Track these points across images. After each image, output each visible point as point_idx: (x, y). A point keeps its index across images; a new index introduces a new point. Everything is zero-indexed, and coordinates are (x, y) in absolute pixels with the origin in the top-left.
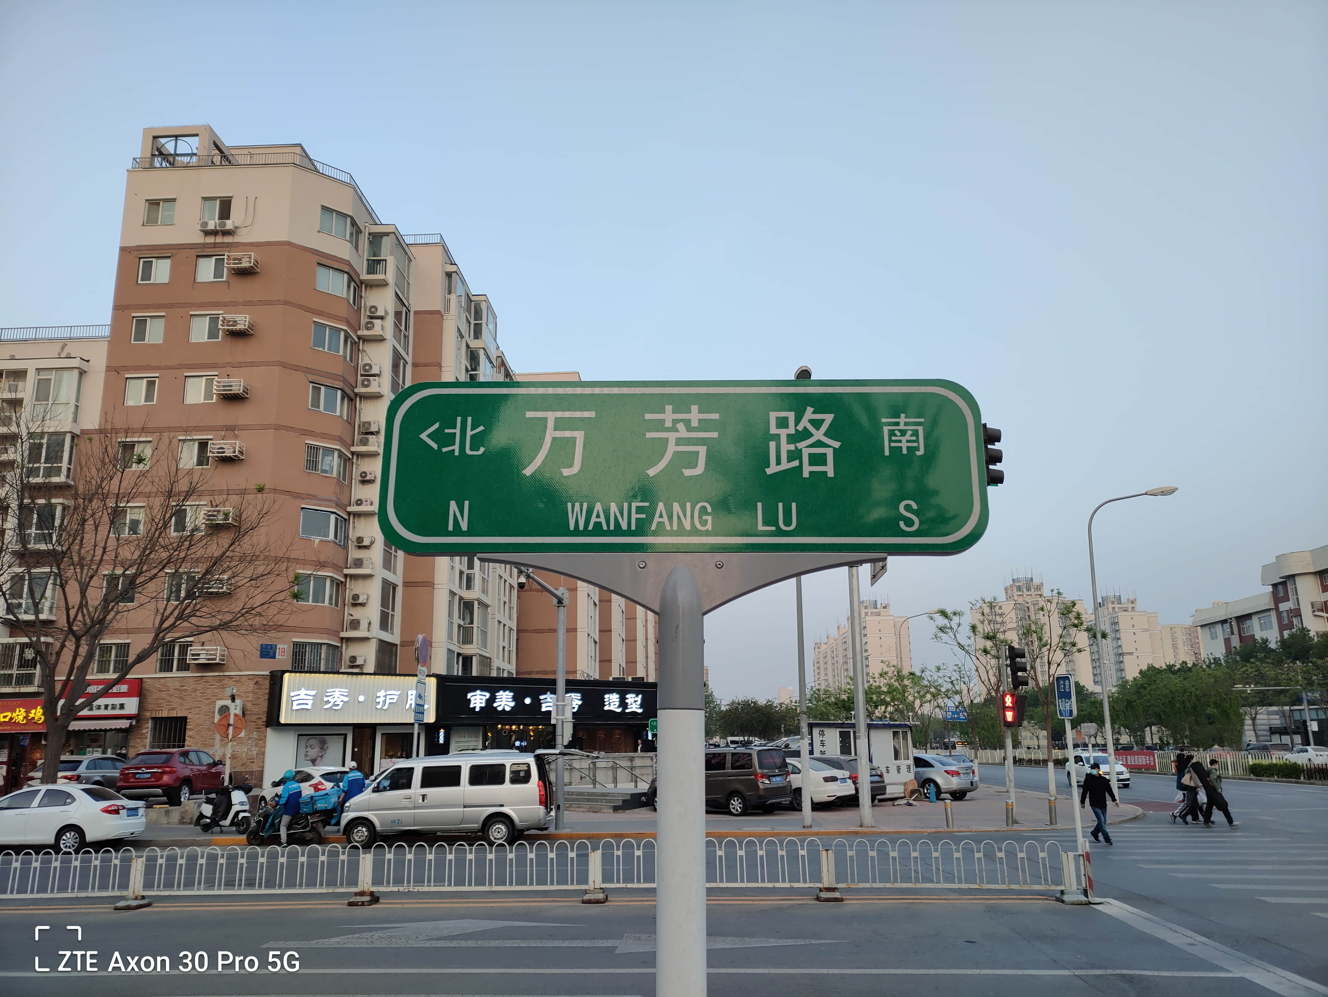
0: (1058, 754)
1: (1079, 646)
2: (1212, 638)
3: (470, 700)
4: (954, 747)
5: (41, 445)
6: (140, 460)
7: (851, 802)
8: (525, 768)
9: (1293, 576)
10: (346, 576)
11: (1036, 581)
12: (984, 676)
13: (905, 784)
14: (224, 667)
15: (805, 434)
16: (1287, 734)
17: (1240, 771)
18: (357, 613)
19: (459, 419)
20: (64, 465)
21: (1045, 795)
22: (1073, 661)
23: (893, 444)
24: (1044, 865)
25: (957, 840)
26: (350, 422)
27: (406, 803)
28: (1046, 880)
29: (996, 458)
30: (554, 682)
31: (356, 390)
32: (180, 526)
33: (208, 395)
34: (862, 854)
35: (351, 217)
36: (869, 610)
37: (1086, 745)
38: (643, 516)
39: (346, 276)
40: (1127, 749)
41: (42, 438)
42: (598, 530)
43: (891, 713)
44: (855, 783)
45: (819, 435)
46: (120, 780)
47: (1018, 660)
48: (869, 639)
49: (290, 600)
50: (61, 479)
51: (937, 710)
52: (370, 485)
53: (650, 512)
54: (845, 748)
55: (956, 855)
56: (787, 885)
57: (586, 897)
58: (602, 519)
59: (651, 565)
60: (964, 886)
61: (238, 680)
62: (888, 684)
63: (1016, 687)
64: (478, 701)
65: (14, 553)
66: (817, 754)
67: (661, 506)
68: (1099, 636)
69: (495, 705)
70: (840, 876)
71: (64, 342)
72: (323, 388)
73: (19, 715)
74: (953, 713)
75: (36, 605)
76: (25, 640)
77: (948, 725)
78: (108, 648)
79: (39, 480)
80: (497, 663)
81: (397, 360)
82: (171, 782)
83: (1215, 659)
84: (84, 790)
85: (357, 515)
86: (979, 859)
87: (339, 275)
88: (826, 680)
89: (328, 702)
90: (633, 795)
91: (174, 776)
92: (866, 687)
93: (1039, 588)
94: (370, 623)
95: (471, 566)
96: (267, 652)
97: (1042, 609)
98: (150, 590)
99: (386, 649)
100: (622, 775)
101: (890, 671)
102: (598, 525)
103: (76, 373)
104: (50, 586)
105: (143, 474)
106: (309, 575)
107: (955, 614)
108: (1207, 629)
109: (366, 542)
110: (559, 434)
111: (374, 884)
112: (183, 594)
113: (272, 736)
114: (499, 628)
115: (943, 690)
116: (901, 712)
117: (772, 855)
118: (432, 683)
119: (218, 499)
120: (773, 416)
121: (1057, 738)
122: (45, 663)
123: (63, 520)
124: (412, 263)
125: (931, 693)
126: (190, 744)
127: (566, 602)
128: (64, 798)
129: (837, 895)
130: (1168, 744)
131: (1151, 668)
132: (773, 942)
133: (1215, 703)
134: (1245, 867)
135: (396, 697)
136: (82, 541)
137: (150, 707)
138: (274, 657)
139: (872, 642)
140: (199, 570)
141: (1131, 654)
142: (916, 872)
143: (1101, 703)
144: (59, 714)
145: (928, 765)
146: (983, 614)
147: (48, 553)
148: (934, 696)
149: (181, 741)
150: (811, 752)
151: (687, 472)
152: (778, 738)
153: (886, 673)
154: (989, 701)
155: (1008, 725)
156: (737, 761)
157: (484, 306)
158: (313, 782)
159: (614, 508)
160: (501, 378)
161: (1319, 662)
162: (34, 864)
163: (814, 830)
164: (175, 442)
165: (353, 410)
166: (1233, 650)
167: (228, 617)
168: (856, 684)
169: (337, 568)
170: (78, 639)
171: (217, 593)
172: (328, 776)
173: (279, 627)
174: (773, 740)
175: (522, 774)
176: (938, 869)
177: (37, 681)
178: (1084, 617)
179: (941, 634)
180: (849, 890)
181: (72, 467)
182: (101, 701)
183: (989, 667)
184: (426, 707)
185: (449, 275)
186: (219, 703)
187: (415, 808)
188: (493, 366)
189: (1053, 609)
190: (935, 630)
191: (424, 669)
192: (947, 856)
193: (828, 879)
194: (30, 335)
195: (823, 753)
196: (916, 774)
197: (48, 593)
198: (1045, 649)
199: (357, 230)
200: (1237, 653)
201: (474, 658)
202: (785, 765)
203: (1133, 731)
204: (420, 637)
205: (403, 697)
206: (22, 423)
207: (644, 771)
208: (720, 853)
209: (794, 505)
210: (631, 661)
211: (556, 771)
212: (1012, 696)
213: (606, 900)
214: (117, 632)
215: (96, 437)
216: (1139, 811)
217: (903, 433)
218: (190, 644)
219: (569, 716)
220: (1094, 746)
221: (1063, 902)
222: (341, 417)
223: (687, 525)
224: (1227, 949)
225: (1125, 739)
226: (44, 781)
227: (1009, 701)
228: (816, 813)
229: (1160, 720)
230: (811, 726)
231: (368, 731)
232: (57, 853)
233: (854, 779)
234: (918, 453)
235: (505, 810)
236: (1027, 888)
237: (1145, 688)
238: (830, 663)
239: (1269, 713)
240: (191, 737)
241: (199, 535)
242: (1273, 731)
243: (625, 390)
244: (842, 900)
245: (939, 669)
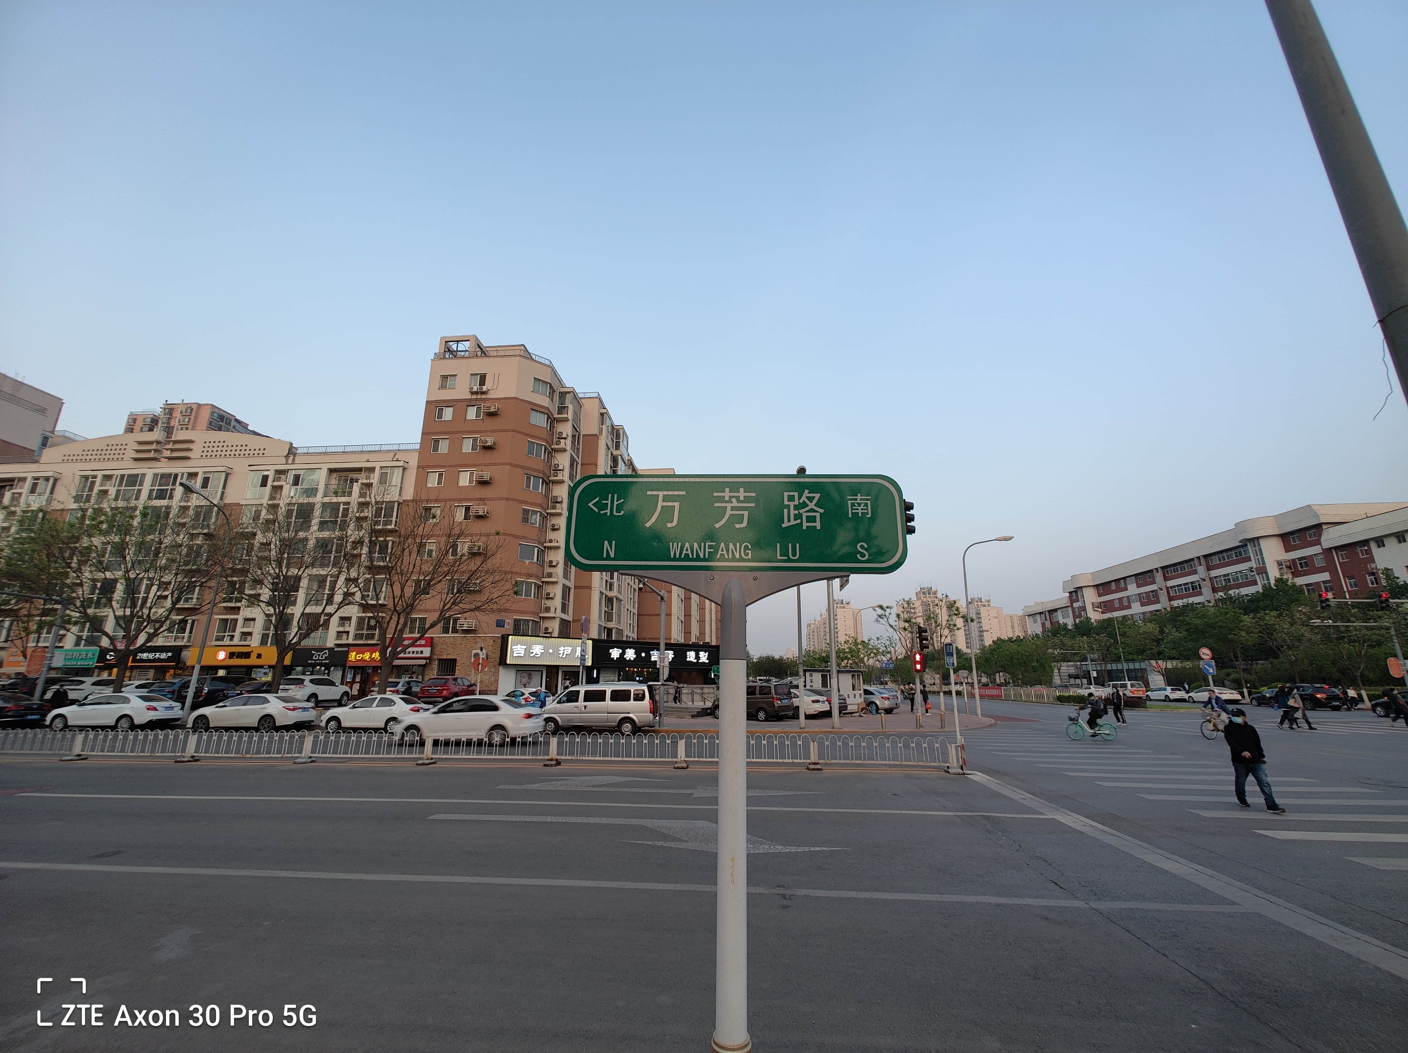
0: (946, 688)
1: (958, 626)
2: (1035, 623)
3: (611, 654)
4: (886, 684)
5: (382, 508)
6: (434, 517)
7: (827, 714)
8: (642, 692)
9: (1081, 587)
10: (543, 582)
11: (934, 589)
12: (904, 643)
13: (858, 704)
14: (477, 632)
15: (804, 505)
16: (1079, 678)
17: (1052, 699)
18: (549, 603)
19: (610, 495)
20: (394, 519)
21: (939, 712)
22: (954, 635)
23: (853, 511)
24: (938, 751)
25: (888, 736)
26: (546, 496)
27: (576, 710)
28: (939, 760)
29: (911, 518)
30: (658, 644)
31: (550, 479)
32: (455, 553)
33: (471, 481)
34: (833, 743)
35: (550, 384)
36: (839, 605)
37: (962, 683)
38: (713, 550)
39: (546, 415)
40: (985, 685)
41: (383, 504)
42: (687, 558)
43: (851, 664)
44: (830, 704)
45: (812, 505)
46: (420, 693)
47: (924, 634)
48: (838, 622)
49: (512, 595)
50: (392, 527)
51: (877, 662)
52: (557, 532)
53: (716, 549)
54: (824, 684)
55: (887, 745)
56: (790, 761)
57: (676, 765)
58: (689, 552)
59: (717, 578)
60: (892, 763)
61: (484, 639)
62: (849, 648)
63: (922, 649)
64: (616, 654)
65: (366, 567)
66: (808, 687)
67: (722, 544)
68: (969, 620)
69: (625, 656)
70: (821, 756)
71: (396, 452)
72: (532, 477)
73: (367, 656)
74: (886, 664)
75: (377, 595)
76: (371, 615)
77: (883, 671)
78: (415, 619)
79: (380, 527)
80: (626, 633)
81: (573, 462)
82: (448, 695)
83: (1036, 634)
84: (400, 698)
85: (550, 548)
86: (901, 747)
87: (542, 415)
88: (814, 645)
89: (533, 653)
90: (702, 709)
91: (449, 691)
92: (837, 648)
93: (935, 593)
94: (556, 609)
95: (612, 578)
96: (500, 624)
97: (937, 605)
98: (438, 588)
99: (564, 623)
100: (697, 697)
101: (850, 640)
102: (687, 555)
103: (401, 469)
104: (385, 585)
105: (436, 524)
106: (523, 581)
107: (887, 607)
108: (1031, 617)
109: (554, 564)
110: (665, 504)
111: (558, 754)
112: (455, 591)
113: (501, 670)
114: (627, 613)
115: (881, 651)
116: (857, 663)
117: (782, 744)
118: (590, 643)
119: (475, 539)
120: (786, 494)
121: (945, 679)
122: (381, 627)
123: (392, 550)
124: (582, 408)
125: (874, 653)
126: (458, 674)
127: (665, 599)
128: (390, 703)
129: (819, 767)
130: (1009, 683)
131: (999, 639)
132: (782, 793)
133: (1037, 660)
134: (1055, 755)
135: (570, 651)
136: (402, 561)
137: (437, 653)
138: (504, 627)
139: (840, 623)
140: (465, 577)
141: (988, 631)
142: (864, 754)
143: (971, 659)
144: (388, 655)
145: (872, 694)
146: (903, 608)
147: (385, 567)
148: (875, 654)
149: (453, 672)
150: (805, 686)
151: (737, 526)
152: (786, 678)
153: (848, 641)
154: (906, 658)
155: (917, 671)
156: (763, 690)
157: (621, 431)
158: (525, 697)
159: (696, 545)
160: (630, 472)
161: (1097, 637)
162: (374, 739)
163: (806, 730)
164: (453, 507)
165: (548, 490)
166: (1047, 629)
167: (479, 604)
168: (831, 649)
169: (538, 577)
170: (399, 615)
171: (473, 590)
172: (531, 694)
173: (506, 610)
174: (783, 679)
175: (640, 696)
176: (876, 753)
177: (376, 638)
178: (961, 610)
179: (880, 619)
180: (826, 764)
181: (398, 520)
182: (411, 649)
183: (907, 638)
184: (587, 657)
185: (602, 414)
186: (474, 652)
187: (580, 713)
188: (626, 465)
189: (943, 605)
190: (876, 617)
191: (586, 635)
192: (882, 745)
193: (814, 758)
194: (378, 448)
195: (811, 686)
196: (865, 698)
197: (384, 589)
198: (938, 628)
199: (553, 391)
200: (1049, 631)
201: (613, 630)
202: (790, 693)
203: (989, 676)
204: (584, 617)
205: (574, 651)
206: (372, 496)
207: (709, 695)
208: (752, 742)
209: (798, 545)
210: (702, 633)
211: (659, 694)
212: (920, 654)
213: (687, 767)
214: (420, 611)
215: (411, 504)
216: (993, 721)
217: (859, 504)
218: (459, 618)
219: (667, 663)
220: (966, 683)
221: (949, 773)
222: (542, 493)
223: (737, 556)
224: (1045, 802)
225: (984, 680)
226: (379, 693)
227: (918, 657)
228: (807, 721)
229: (1004, 670)
230: (805, 671)
231: (554, 669)
232: (386, 733)
233: (829, 702)
234: (868, 516)
235: (631, 715)
236: (928, 764)
237: (996, 651)
238: (816, 635)
239: (1068, 666)
240: (458, 670)
241: (465, 558)
242: (1070, 676)
243: (703, 480)
244: (822, 770)
245: (878, 639)
